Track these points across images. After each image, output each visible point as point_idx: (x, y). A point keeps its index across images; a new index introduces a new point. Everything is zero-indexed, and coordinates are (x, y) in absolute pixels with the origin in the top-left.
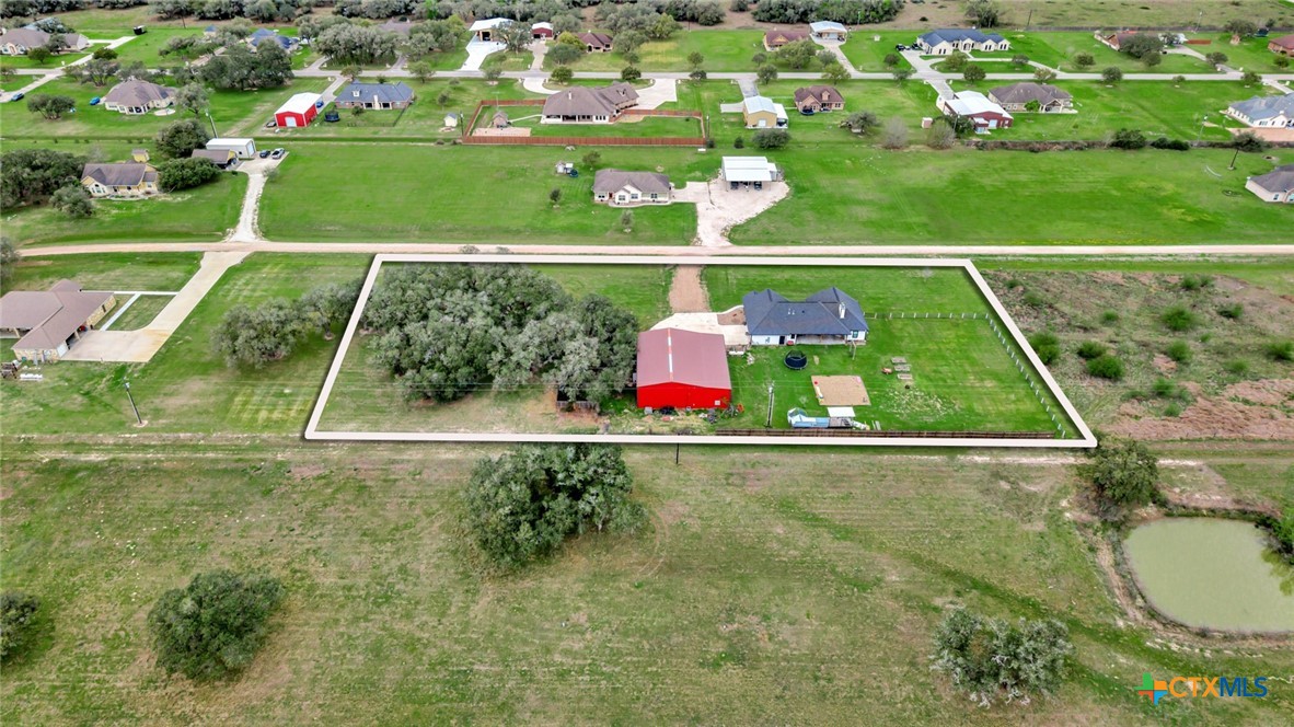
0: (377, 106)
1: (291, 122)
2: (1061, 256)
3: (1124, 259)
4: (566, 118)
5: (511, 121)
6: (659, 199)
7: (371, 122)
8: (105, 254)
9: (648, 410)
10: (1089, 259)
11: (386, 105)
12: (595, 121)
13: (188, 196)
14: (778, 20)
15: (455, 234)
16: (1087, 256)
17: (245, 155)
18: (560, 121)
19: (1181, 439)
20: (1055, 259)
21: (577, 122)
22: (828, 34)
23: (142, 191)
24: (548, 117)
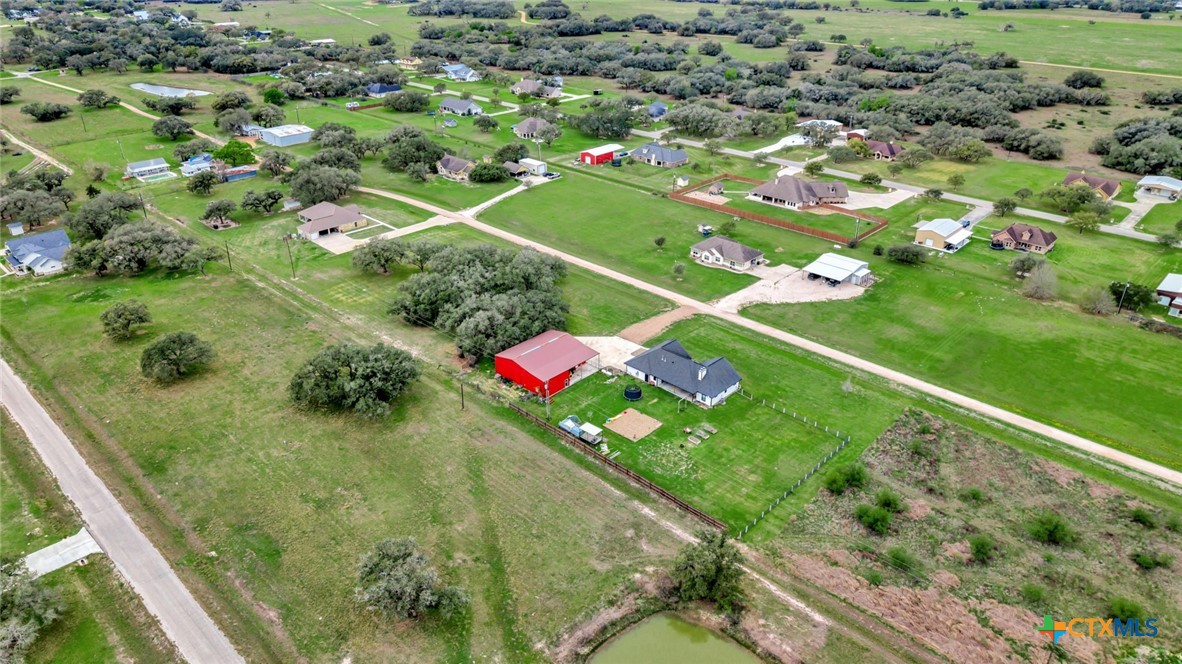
0: (653, 163)
1: (588, 160)
2: (1037, 435)
3: (1113, 467)
4: (764, 198)
5: (725, 192)
6: (736, 267)
7: (638, 173)
8: (397, 201)
9: (498, 375)
10: (1067, 450)
11: (659, 163)
12: (787, 206)
13: (478, 186)
14: (1123, 168)
15: (572, 247)
16: (1071, 447)
17: (535, 173)
18: (760, 199)
19: (844, 600)
20: (1024, 434)
21: (773, 203)
22: (1159, 190)
23: (460, 177)
24: (756, 195)
